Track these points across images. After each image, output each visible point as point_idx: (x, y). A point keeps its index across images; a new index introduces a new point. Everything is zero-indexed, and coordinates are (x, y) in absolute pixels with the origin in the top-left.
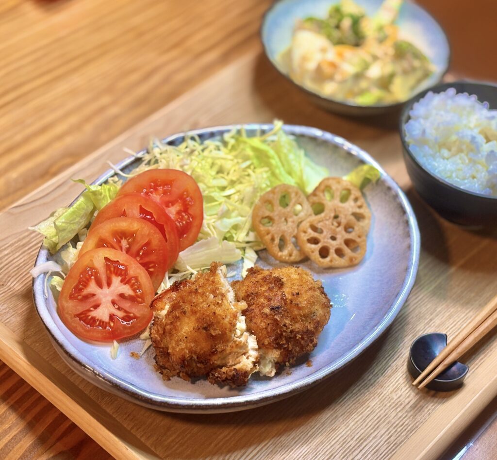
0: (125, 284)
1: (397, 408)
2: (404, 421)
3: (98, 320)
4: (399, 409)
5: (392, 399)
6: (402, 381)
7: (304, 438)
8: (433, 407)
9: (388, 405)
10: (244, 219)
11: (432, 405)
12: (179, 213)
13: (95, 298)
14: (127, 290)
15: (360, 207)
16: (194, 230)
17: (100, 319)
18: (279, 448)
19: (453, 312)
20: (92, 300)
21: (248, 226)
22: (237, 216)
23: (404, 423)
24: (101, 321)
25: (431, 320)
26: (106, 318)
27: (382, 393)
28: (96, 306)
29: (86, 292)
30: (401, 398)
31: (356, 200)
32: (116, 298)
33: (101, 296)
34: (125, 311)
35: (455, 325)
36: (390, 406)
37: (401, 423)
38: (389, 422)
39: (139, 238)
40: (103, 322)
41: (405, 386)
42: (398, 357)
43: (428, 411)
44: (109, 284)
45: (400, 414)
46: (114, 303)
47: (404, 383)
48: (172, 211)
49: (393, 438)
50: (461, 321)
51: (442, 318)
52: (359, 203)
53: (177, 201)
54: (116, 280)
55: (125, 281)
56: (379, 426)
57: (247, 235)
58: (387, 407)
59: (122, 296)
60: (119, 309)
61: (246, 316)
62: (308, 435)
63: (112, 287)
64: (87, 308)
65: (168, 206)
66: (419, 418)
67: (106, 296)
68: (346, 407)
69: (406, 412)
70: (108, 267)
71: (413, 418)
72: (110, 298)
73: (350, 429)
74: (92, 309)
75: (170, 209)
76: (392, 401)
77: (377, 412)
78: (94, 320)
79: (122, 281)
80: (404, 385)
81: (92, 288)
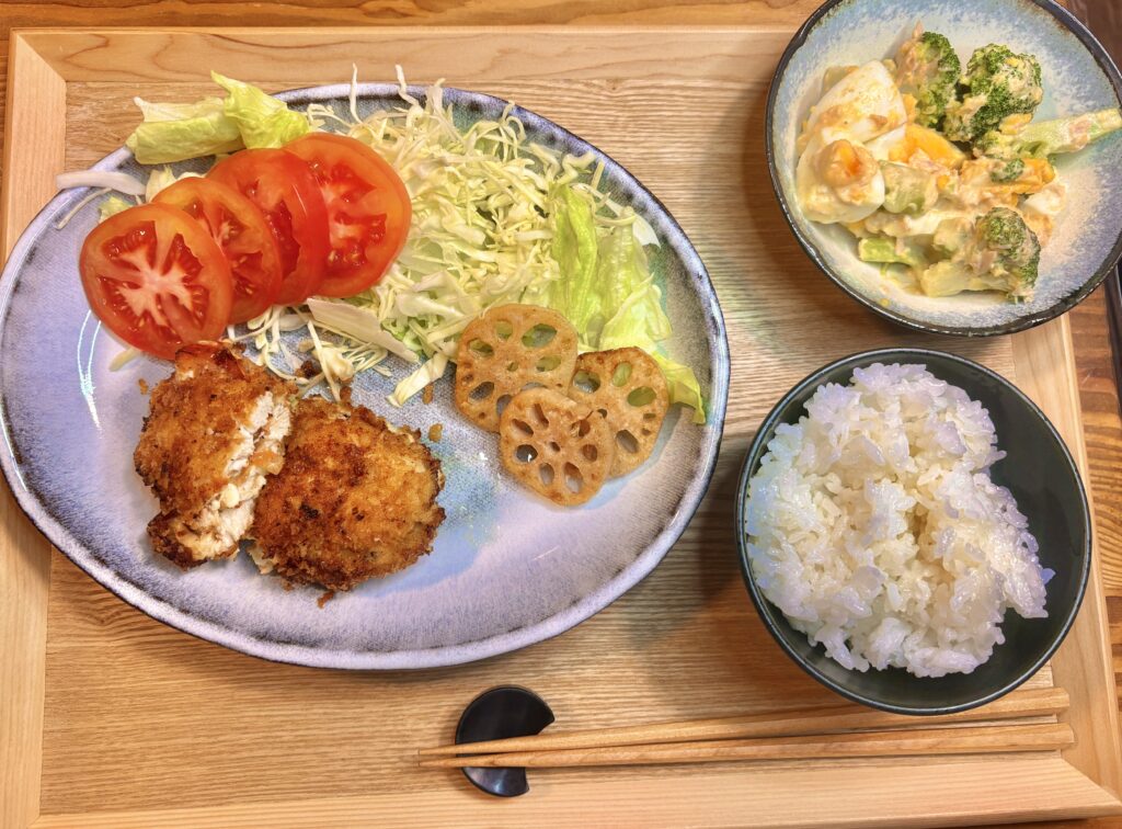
0: (187, 287)
1: (394, 742)
2: (383, 766)
3: (126, 304)
4: (393, 746)
5: (403, 725)
6: (443, 711)
7: (239, 674)
8: (441, 783)
9: (391, 728)
10: (458, 315)
11: (443, 778)
12: (350, 240)
13: (136, 274)
14: (185, 297)
15: (646, 432)
16: (356, 281)
17: (130, 304)
18: (196, 660)
19: (627, 677)
20: (131, 273)
21: (454, 329)
22: (449, 305)
23: (380, 769)
24: (129, 308)
25: (583, 662)
26: (138, 311)
27: (401, 705)
28: (135, 286)
29: (127, 257)
30: (416, 733)
31: (648, 417)
32: (164, 297)
33: (146, 278)
34: (168, 321)
35: (607, 698)
36: (390, 731)
37: (374, 766)
38: (362, 751)
39: (245, 239)
40: (132, 313)
41: (439, 723)
42: (477, 675)
43: (428, 782)
44: (166, 270)
45: (388, 754)
46: (159, 298)
47: (443, 716)
48: (341, 231)
49: (343, 775)
50: (622, 700)
51: (601, 673)
52: (647, 426)
53: (358, 223)
54: (177, 274)
55: (189, 283)
56: (344, 744)
57: (446, 340)
58: (384, 729)
59: (175, 298)
60: (162, 312)
61: (268, 482)
62: (247, 676)
63: (166, 279)
64: (120, 279)
65: (337, 219)
66: (408, 778)
67: (152, 282)
68: (334, 683)
69: (401, 757)
70: (173, 248)
71: (400, 773)
72: (155, 289)
73: (306, 715)
74: (125, 284)
75: (338, 225)
76: (400, 728)
77: (365, 723)
78: (121, 300)
79: (184, 280)
80: (439, 719)
81: (139, 258)
